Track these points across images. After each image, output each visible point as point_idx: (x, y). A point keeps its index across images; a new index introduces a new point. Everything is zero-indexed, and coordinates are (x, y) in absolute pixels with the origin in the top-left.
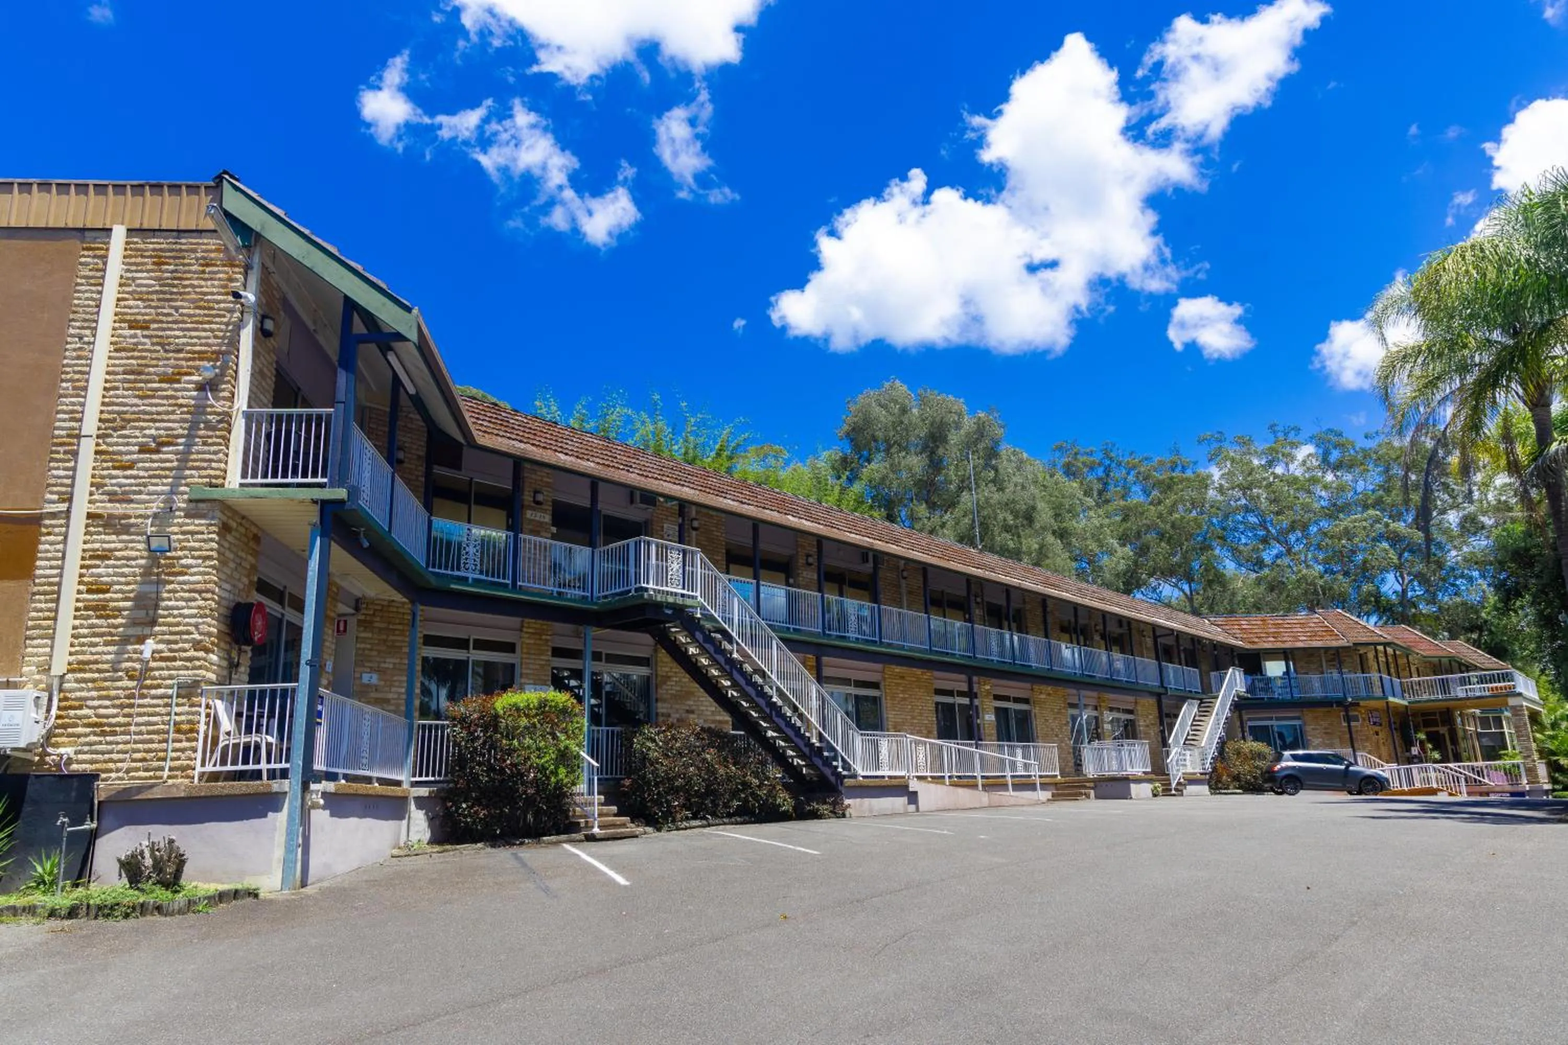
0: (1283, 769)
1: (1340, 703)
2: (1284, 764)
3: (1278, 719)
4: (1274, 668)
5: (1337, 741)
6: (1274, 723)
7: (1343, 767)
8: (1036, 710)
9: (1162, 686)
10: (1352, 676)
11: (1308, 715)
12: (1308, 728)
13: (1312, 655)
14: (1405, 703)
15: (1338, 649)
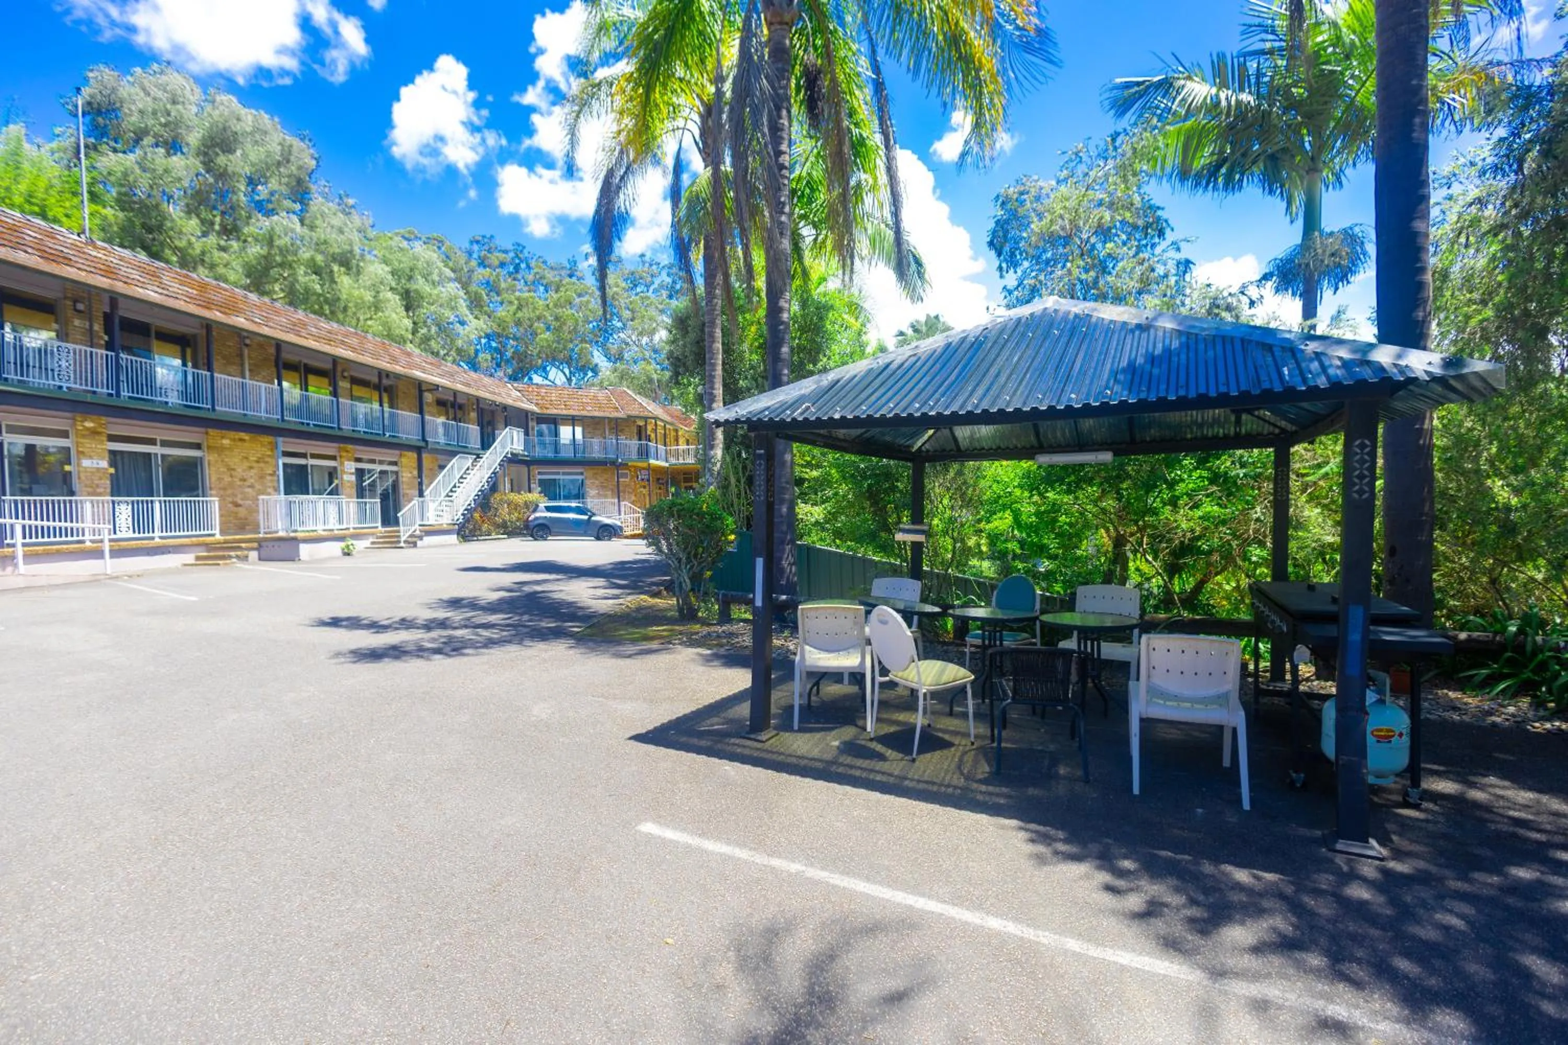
0: (536, 519)
1: (613, 463)
2: (538, 514)
3: (564, 474)
4: (565, 432)
5: (609, 493)
6: (561, 477)
7: (586, 517)
8: (209, 458)
9: (424, 440)
10: (628, 442)
11: (588, 472)
12: (587, 482)
13: (598, 423)
14: (667, 465)
15: (617, 419)
